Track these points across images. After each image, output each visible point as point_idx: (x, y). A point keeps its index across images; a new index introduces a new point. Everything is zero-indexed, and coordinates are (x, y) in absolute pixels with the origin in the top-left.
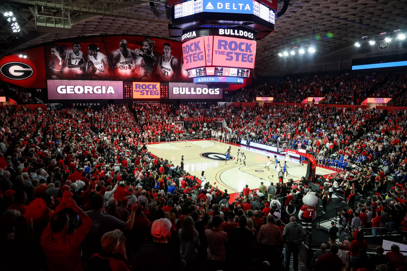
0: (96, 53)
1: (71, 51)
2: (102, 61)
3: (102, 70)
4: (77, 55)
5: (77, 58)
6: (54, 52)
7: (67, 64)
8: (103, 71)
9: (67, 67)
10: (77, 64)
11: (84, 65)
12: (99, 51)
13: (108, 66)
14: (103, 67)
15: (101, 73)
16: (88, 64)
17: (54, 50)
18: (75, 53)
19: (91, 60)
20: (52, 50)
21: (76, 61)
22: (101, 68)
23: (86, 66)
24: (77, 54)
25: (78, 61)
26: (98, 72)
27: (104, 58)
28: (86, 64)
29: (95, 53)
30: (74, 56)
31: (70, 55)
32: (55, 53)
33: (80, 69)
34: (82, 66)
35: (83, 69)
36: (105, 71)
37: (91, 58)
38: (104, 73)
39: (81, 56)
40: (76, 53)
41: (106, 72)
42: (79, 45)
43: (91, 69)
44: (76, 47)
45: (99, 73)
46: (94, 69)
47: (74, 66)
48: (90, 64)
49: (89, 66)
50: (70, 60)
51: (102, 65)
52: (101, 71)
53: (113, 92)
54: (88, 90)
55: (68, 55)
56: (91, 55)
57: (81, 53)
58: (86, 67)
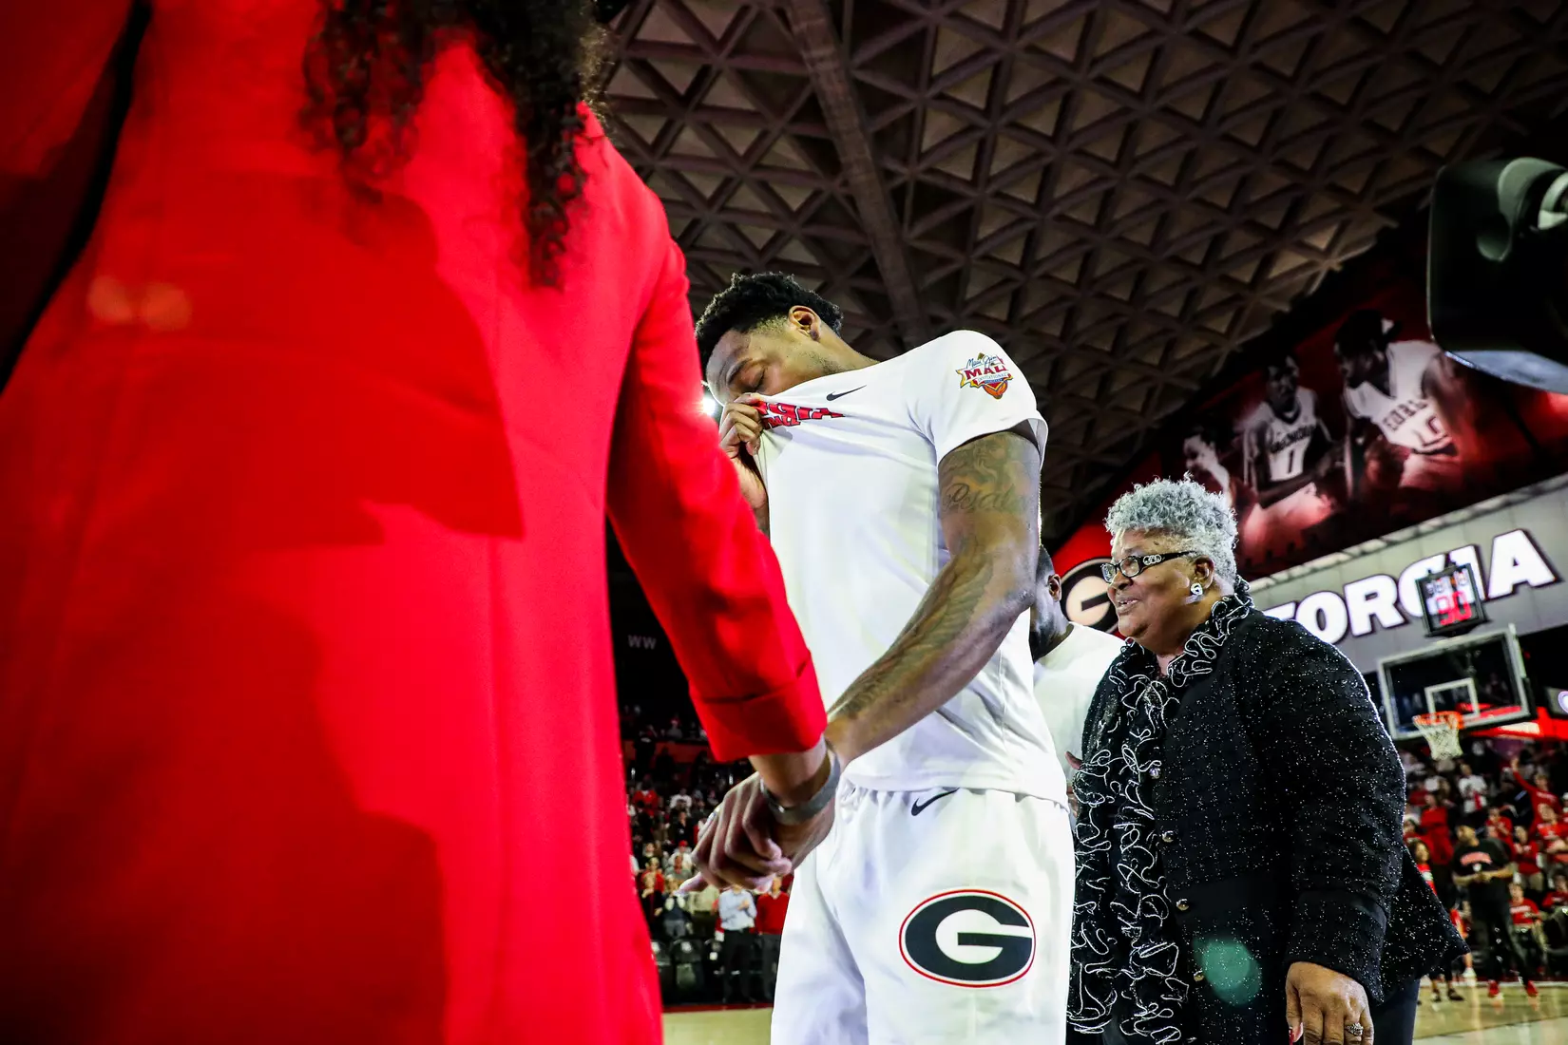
0: (1380, 356)
1: (1262, 413)
2: (1429, 386)
3: (1440, 446)
4: (1291, 421)
5: (1293, 438)
6: (1194, 455)
7: (1254, 489)
8: (1449, 450)
9: (1257, 509)
10: (1297, 470)
11: (1333, 462)
12: (1396, 336)
13: (1468, 404)
14: (1438, 424)
15: (1434, 467)
16: (1354, 444)
17: (1195, 443)
18: (1280, 414)
19: (1362, 411)
20: (1189, 450)
21: (1292, 454)
22: (1429, 437)
23: (1342, 460)
24: (1290, 415)
25: (1300, 447)
26: (1413, 465)
27: (1436, 364)
28: (1342, 452)
29: (1375, 359)
30: (1280, 430)
31: (1261, 432)
32: (1199, 460)
33: (1318, 494)
34: (1323, 468)
35: (1330, 484)
36: (1459, 446)
37: (1363, 401)
38: (1457, 459)
39: (1308, 418)
40: (1285, 409)
41: (1468, 447)
42: (1290, 362)
43: (1373, 465)
44: (1278, 378)
45: (1427, 475)
46: (1392, 458)
47: (1288, 486)
48: (1360, 441)
49: (1358, 453)
50: (1262, 465)
51: (1431, 409)
52: (1436, 452)
53: (1541, 574)
54: (1372, 606)
55: (1254, 439)
56: (1355, 384)
57: (1305, 398)
58: (1342, 470)
